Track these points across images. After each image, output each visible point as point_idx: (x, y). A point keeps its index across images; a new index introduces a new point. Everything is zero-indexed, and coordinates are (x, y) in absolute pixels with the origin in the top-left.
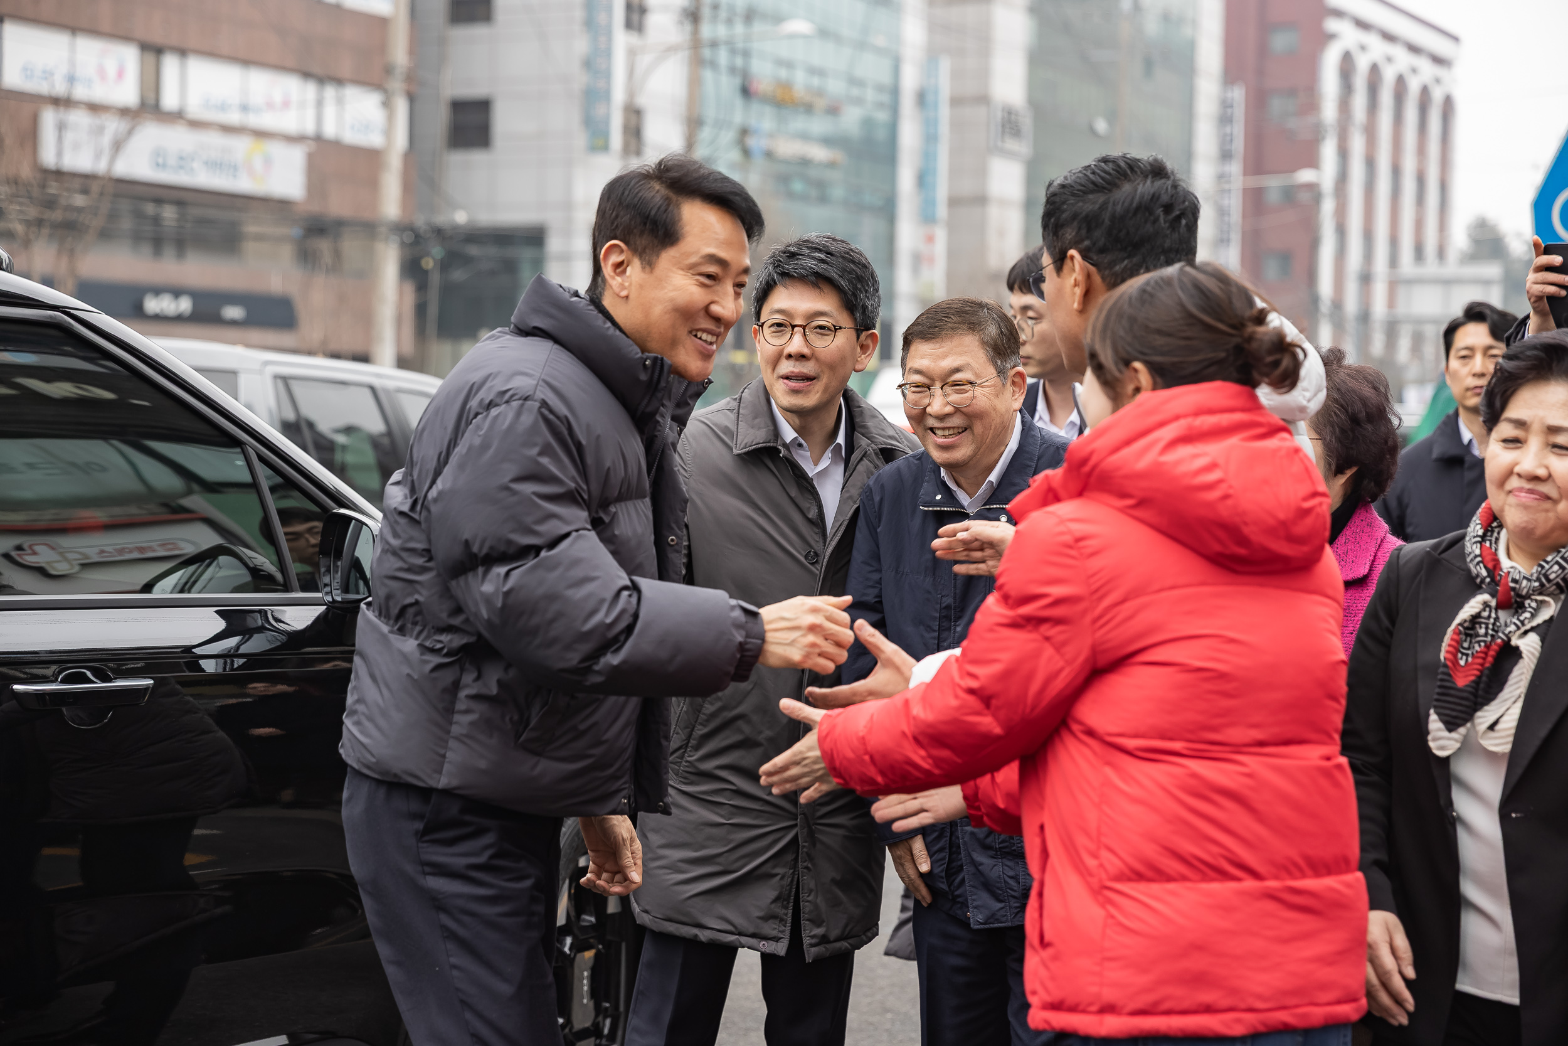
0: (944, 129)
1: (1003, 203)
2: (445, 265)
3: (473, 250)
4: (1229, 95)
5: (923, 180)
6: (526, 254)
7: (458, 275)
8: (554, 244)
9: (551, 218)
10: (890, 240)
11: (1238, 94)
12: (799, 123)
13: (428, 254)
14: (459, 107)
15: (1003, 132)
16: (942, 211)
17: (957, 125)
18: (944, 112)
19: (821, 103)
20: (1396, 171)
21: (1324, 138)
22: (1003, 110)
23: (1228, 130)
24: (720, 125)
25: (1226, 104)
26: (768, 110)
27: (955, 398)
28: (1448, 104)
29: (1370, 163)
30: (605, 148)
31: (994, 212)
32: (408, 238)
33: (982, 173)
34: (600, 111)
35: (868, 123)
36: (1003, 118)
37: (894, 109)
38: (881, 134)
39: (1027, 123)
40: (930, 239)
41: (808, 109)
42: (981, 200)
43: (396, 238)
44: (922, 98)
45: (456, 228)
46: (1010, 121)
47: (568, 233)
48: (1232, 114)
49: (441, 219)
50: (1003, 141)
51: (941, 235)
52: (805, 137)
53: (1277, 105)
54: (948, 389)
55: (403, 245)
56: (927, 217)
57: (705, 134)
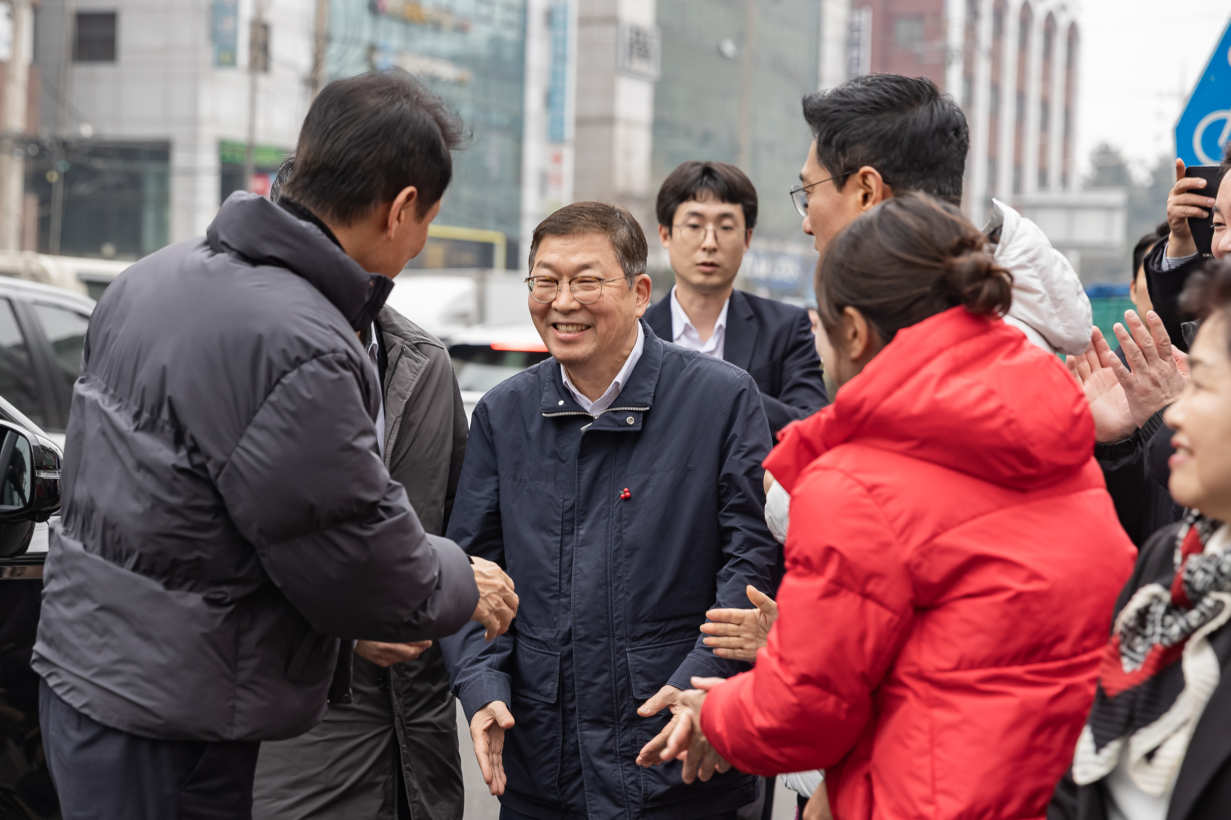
0: (572, 49)
1: (630, 123)
2: (68, 178)
3: (99, 164)
4: (857, 18)
5: (551, 99)
6: (151, 168)
7: (83, 189)
8: (179, 159)
9: (176, 133)
10: (518, 159)
11: (865, 18)
12: (427, 41)
13: (51, 168)
14: (84, 19)
15: (631, 54)
16: (570, 131)
17: (585, 46)
18: (573, 32)
19: (449, 21)
20: (1021, 97)
21: (950, 63)
22: (631, 31)
23: (855, 54)
24: (349, 41)
25: (852, 28)
26: (396, 28)
27: (582, 294)
28: (1073, 32)
29: (996, 88)
30: (232, 63)
31: (621, 133)
32: (33, 150)
33: (610, 93)
34: (227, 26)
35: (496, 42)
36: (631, 39)
37: (523, 29)
38: (509, 53)
39: (655, 44)
40: (558, 159)
41: (437, 26)
42: (609, 120)
43: (20, 151)
44: (550, 18)
45: (81, 141)
46: (638, 42)
47: (193, 148)
48: (859, 38)
49: (66, 132)
50: (631, 61)
51: (568, 154)
52: (433, 55)
53: (903, 29)
54: (576, 286)
55: (27, 158)
56: (555, 137)
57: (334, 50)
